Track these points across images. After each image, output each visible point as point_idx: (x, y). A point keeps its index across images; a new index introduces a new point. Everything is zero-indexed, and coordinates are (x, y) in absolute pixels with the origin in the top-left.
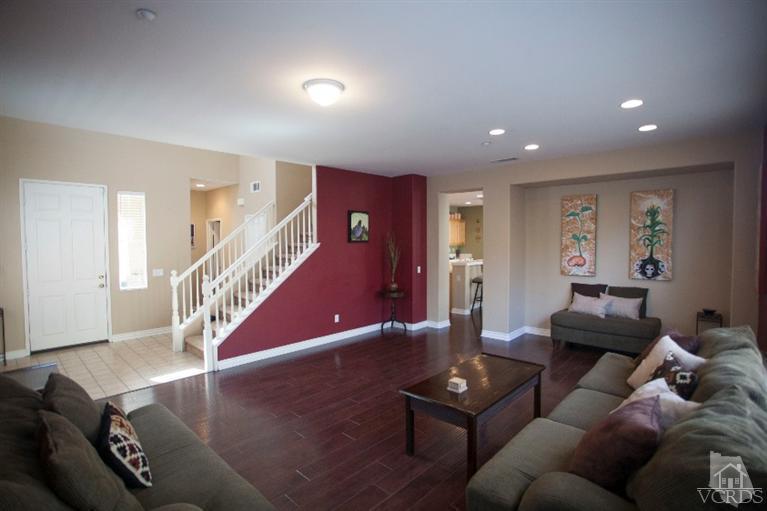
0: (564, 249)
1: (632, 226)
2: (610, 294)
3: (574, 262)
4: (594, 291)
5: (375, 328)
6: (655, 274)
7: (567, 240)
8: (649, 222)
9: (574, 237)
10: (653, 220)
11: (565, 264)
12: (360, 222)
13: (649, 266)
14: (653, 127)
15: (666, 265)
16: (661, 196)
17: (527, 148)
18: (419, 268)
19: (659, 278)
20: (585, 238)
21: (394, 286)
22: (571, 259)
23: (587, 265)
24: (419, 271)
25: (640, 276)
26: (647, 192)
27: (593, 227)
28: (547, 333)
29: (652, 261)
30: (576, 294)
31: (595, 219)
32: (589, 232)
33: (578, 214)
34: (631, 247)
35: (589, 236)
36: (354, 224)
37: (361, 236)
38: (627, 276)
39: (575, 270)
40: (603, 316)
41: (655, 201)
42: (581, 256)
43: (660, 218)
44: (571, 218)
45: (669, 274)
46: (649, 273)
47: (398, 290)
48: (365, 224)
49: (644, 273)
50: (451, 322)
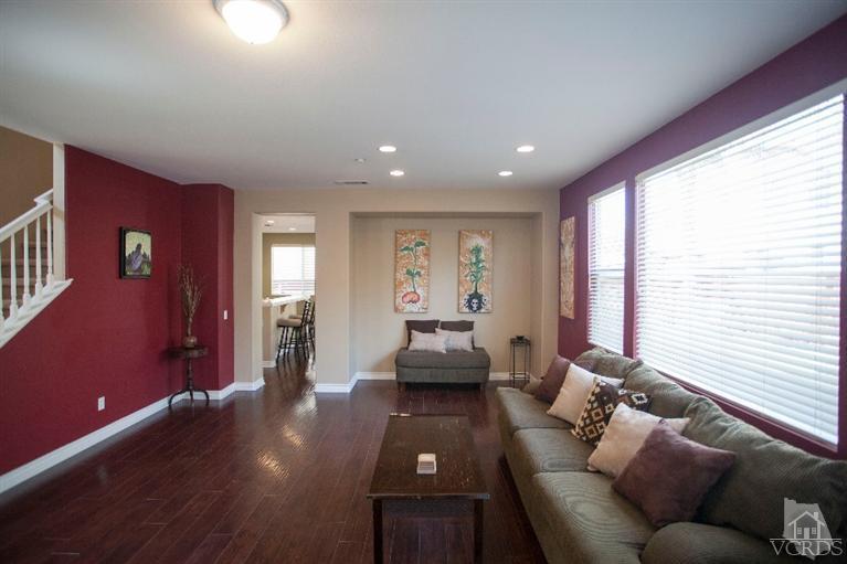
0: (397, 285)
1: (460, 263)
2: (443, 328)
3: (407, 299)
4: (429, 327)
5: (161, 405)
6: (479, 308)
7: (401, 276)
8: (474, 260)
9: (409, 272)
10: (477, 257)
11: (399, 300)
12: (139, 246)
13: (475, 302)
14: (510, 173)
15: (487, 298)
16: (483, 236)
17: (392, 173)
18: (226, 313)
19: (483, 310)
20: (418, 273)
21: (193, 340)
22: (405, 295)
23: (420, 302)
24: (226, 318)
25: (467, 310)
26: (473, 231)
27: (426, 263)
28: (392, 376)
29: (476, 295)
30: (413, 331)
31: (427, 255)
32: (422, 267)
33: (412, 249)
34: (459, 283)
35: (422, 272)
36: (130, 249)
37: (140, 269)
38: (456, 310)
39: (409, 307)
40: (444, 352)
41: (478, 241)
42: (415, 292)
43: (482, 256)
44: (406, 252)
45: (489, 306)
46: (475, 306)
47: (196, 347)
48: (147, 249)
49: (471, 307)
50: (265, 381)
